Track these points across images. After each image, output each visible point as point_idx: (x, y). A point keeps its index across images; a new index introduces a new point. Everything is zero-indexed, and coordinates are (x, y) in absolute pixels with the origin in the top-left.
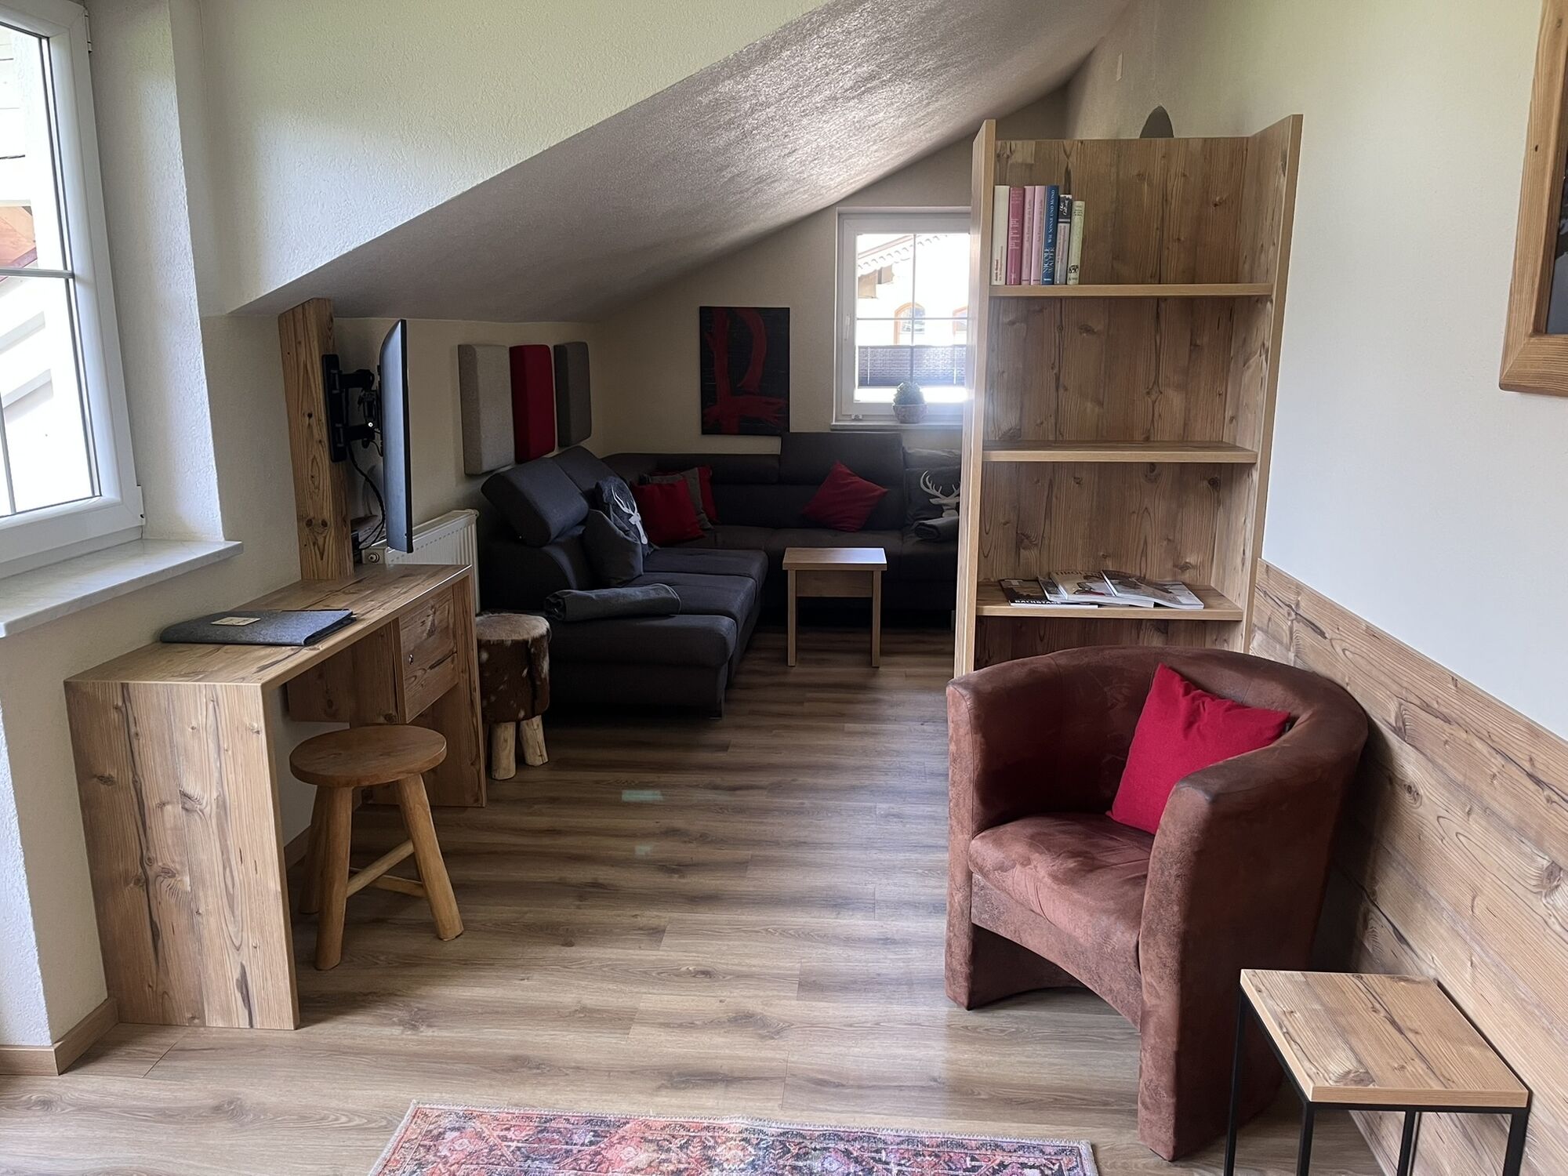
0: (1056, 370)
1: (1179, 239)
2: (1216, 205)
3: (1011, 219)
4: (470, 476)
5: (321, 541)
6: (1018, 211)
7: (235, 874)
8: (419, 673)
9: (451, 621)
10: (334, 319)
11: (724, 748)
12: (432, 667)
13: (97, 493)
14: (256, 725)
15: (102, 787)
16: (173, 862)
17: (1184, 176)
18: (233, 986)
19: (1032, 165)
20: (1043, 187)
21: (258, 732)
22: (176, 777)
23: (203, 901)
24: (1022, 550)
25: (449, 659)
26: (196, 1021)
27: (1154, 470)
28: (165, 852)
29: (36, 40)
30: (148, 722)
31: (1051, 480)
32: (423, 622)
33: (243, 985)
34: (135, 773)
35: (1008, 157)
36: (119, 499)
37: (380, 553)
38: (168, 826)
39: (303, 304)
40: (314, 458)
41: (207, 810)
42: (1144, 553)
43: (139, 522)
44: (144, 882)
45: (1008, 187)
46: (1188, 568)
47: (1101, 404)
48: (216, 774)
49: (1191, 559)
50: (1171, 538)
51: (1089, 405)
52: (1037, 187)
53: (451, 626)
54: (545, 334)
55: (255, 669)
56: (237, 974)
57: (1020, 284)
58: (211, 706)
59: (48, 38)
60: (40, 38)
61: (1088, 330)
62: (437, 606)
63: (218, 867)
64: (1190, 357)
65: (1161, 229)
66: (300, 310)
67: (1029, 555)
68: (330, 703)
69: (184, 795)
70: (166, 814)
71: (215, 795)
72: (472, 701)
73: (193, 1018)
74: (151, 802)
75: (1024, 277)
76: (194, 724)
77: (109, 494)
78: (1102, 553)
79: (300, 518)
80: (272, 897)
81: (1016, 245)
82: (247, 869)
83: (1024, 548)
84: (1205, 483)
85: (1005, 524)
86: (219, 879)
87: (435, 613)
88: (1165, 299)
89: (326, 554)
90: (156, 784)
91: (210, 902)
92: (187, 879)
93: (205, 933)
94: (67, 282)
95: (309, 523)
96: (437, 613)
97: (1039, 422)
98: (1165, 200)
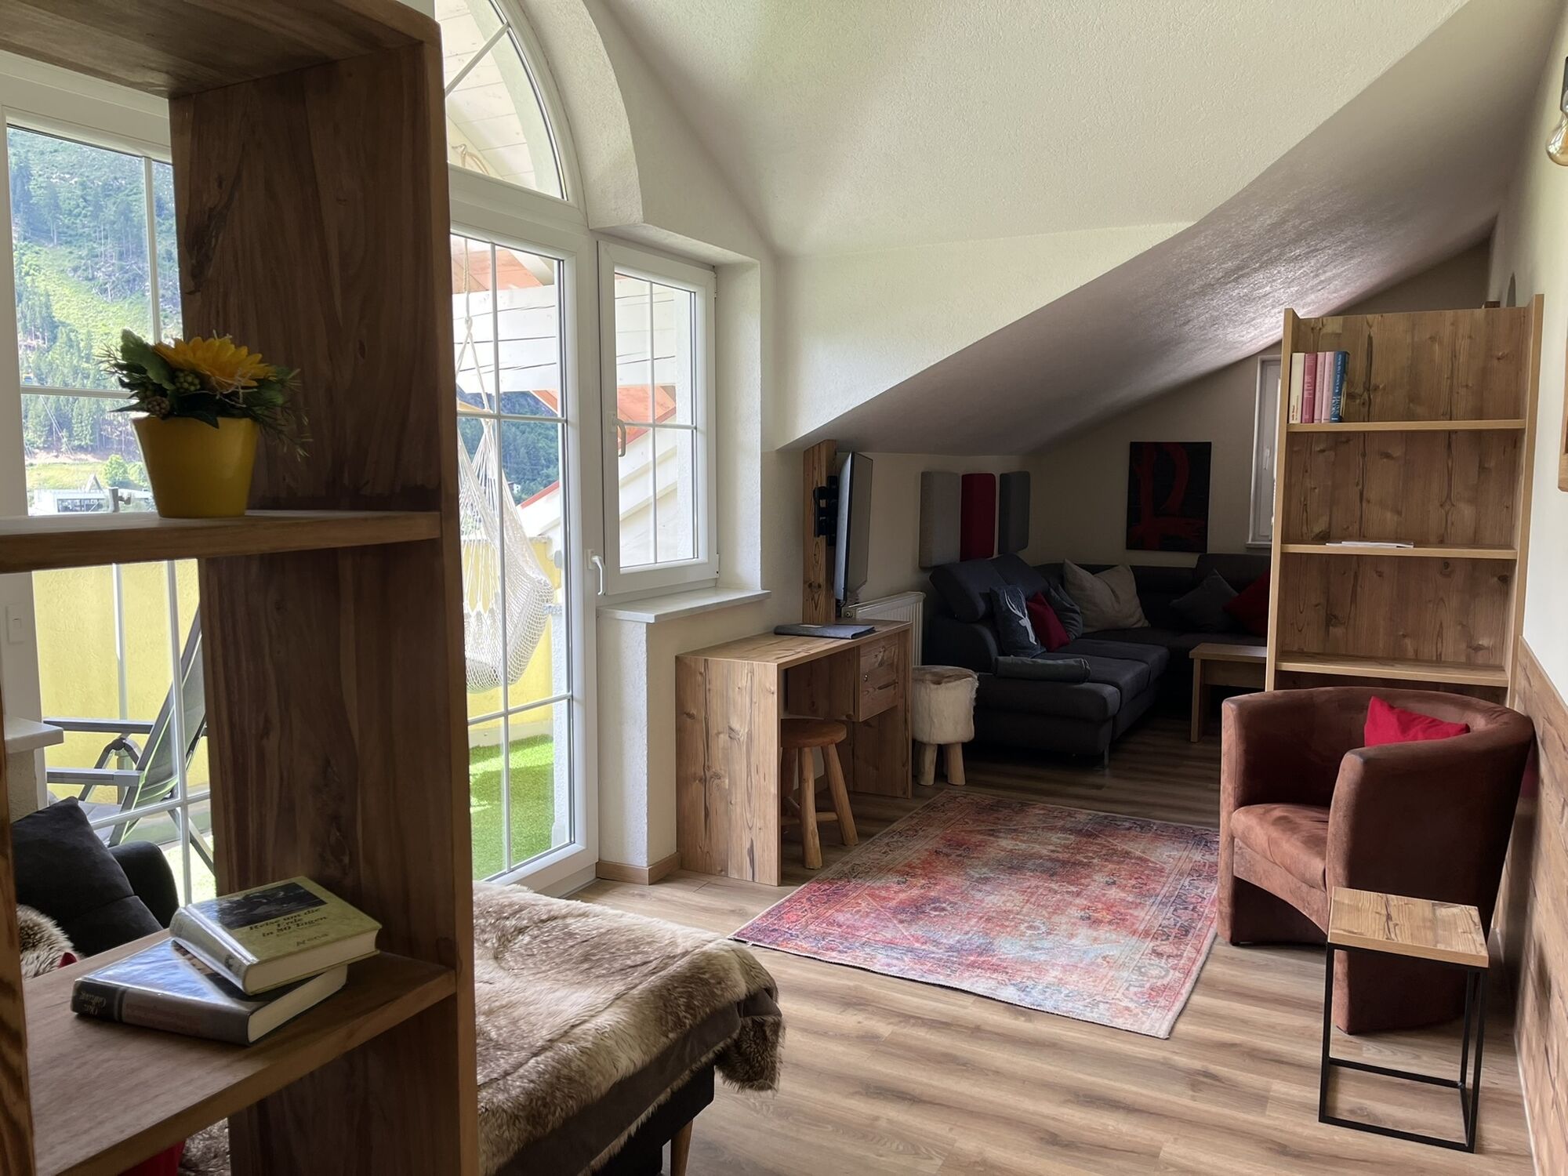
0: (1360, 487)
1: (1467, 386)
2: (1499, 359)
3: (1306, 377)
4: (923, 568)
5: (816, 598)
6: (1312, 371)
7: (753, 780)
8: (871, 690)
9: (896, 660)
10: (838, 454)
11: (1099, 787)
12: (880, 688)
13: (696, 556)
14: (772, 689)
15: (688, 720)
16: (721, 769)
17: (1470, 337)
18: (745, 852)
19: (1340, 334)
20: (1332, 353)
21: (773, 693)
22: (728, 719)
23: (734, 795)
24: (1331, 628)
25: (893, 686)
26: (723, 873)
27: (1447, 568)
28: (718, 766)
29: (689, 293)
30: (716, 684)
31: (1356, 573)
32: (876, 656)
33: (751, 851)
34: (706, 713)
35: (1320, 329)
36: (707, 561)
37: (853, 611)
38: (720, 747)
39: (819, 444)
40: (817, 543)
41: (742, 739)
42: (1440, 635)
43: (716, 576)
44: (704, 781)
45: (1303, 354)
46: (1481, 649)
47: (1399, 513)
48: (748, 718)
49: (1484, 642)
50: (1465, 623)
51: (1389, 515)
52: (1327, 353)
53: (895, 663)
54: (994, 464)
55: (774, 658)
56: (748, 845)
57: (1313, 422)
58: (749, 675)
59: (695, 293)
60: (691, 292)
61: (1388, 456)
62: (886, 647)
63: (744, 775)
64: (1479, 477)
65: (1451, 377)
66: (817, 448)
67: (1337, 631)
68: (813, 704)
69: (731, 729)
70: (720, 740)
71: (746, 730)
72: (906, 720)
73: (722, 871)
74: (713, 732)
75: (1316, 417)
76: (740, 686)
77: (703, 557)
78: (1401, 633)
79: (805, 582)
80: (772, 797)
81: (1310, 394)
82: (759, 777)
83: (1332, 626)
84: (1496, 579)
85: (1316, 606)
86: (744, 783)
87: (885, 651)
88: (1456, 432)
89: (818, 608)
90: (716, 723)
91: (738, 797)
92: (727, 781)
93: (733, 817)
94: (693, 431)
95: (810, 585)
96: (887, 652)
97: (1345, 527)
98: (1454, 356)
